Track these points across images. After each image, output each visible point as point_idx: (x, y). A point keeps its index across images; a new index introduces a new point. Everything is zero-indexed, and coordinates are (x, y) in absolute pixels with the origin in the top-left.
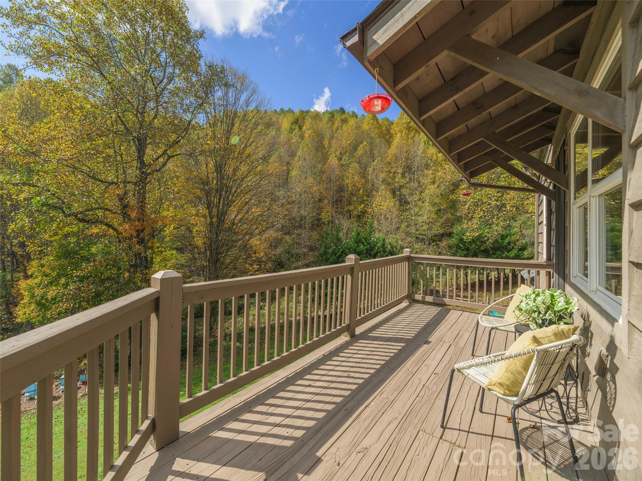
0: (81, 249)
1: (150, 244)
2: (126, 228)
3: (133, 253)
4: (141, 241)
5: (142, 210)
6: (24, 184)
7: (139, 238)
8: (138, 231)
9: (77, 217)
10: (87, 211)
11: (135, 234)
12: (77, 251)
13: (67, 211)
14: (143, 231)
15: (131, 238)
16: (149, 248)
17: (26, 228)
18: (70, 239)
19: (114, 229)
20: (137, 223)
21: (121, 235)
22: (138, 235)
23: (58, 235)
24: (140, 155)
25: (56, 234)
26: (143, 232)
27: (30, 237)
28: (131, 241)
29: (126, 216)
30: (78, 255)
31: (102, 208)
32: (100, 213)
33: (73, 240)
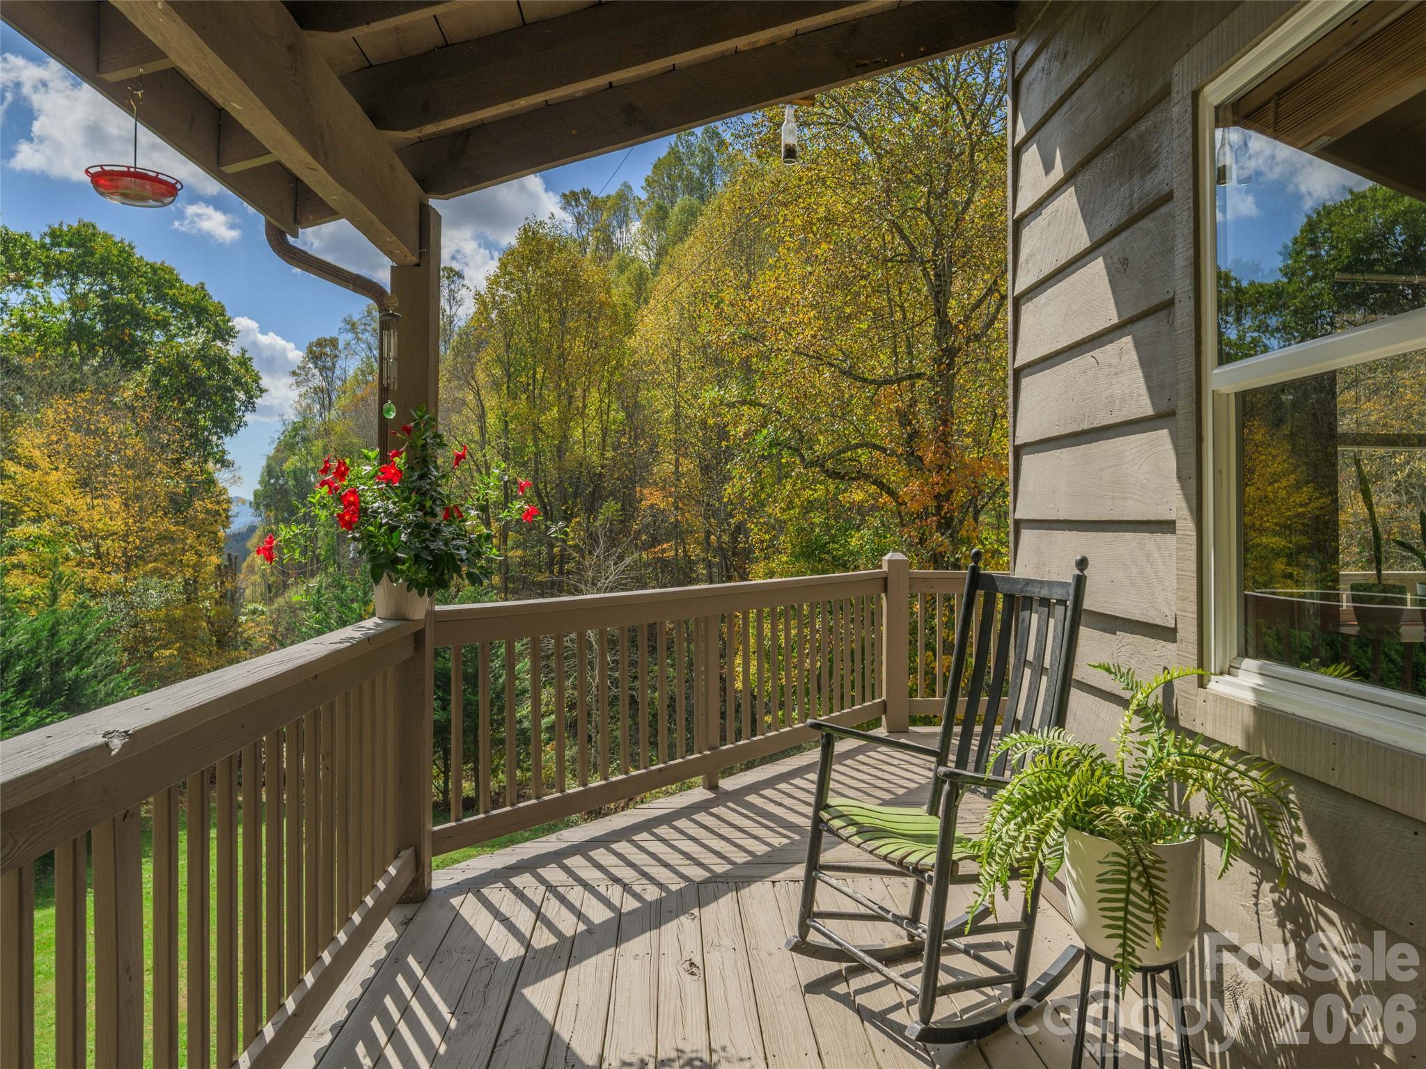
0: (833, 539)
1: (963, 533)
2: (912, 489)
3: (928, 552)
4: (946, 524)
5: (946, 443)
6: (744, 402)
7: (940, 514)
8: (937, 497)
9: (823, 467)
10: (840, 452)
11: (932, 505)
12: (827, 543)
13: (807, 455)
14: (948, 496)
15: (922, 516)
16: (962, 542)
17: (747, 494)
18: (812, 515)
19: (892, 493)
20: (935, 478)
21: (903, 507)
22: (939, 508)
23: (793, 508)
24: (939, 305)
25: (790, 506)
26: (948, 499)
27: (751, 511)
28: (924, 523)
29: (913, 460)
30: (828, 553)
31: (867, 445)
32: (864, 456)
33: (817, 518)
